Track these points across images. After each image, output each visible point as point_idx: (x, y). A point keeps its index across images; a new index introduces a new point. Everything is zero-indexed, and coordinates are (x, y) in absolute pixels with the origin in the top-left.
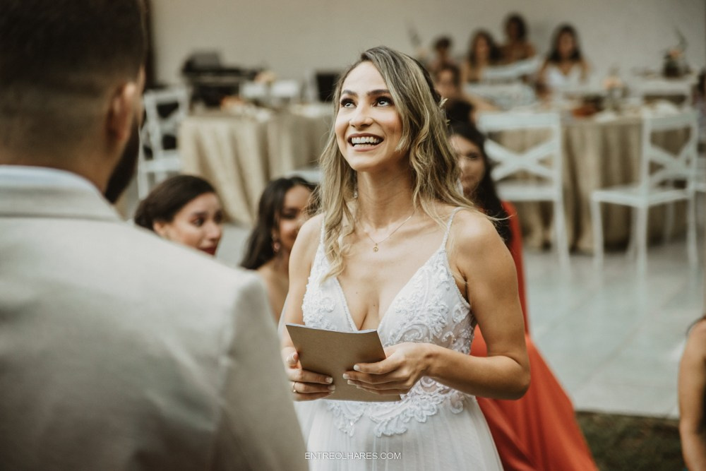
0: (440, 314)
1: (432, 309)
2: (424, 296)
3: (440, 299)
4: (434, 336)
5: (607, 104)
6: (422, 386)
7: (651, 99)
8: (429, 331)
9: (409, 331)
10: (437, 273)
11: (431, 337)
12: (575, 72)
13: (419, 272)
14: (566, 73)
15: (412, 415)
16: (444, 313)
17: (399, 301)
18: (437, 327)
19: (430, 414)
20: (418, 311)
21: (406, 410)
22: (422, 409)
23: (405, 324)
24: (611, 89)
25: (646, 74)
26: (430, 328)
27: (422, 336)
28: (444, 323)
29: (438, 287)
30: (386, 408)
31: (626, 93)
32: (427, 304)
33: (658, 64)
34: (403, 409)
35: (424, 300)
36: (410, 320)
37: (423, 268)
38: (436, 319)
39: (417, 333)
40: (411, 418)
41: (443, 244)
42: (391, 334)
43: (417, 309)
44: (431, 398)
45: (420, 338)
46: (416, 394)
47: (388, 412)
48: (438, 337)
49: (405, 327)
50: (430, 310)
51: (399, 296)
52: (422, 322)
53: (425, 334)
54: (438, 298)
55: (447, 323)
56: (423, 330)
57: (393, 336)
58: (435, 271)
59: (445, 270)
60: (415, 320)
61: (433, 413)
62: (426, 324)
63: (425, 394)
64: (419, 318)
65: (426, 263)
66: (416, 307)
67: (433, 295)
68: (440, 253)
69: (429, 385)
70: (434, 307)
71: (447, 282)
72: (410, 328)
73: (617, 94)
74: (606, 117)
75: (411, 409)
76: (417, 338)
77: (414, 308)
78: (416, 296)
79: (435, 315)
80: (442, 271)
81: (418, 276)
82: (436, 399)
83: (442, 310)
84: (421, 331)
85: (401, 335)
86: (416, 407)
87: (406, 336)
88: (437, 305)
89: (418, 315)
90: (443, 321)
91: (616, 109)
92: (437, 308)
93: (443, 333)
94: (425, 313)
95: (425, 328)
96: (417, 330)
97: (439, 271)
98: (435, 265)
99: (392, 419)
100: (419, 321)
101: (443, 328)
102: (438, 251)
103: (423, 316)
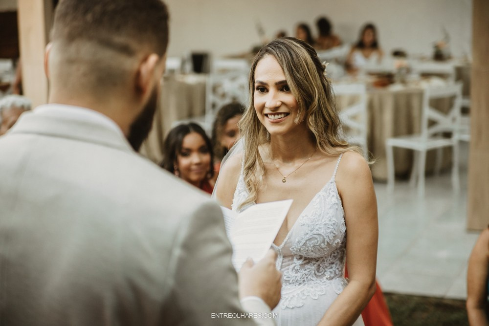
0: (332, 227)
1: (327, 224)
2: (321, 214)
3: (332, 217)
4: (328, 243)
5: (396, 78)
6: (315, 274)
7: (426, 75)
8: (324, 239)
9: (310, 239)
10: (329, 198)
11: (326, 244)
12: (374, 57)
13: (316, 197)
14: (367, 57)
15: (308, 294)
16: (335, 226)
17: (303, 217)
18: (330, 236)
19: (321, 294)
20: (317, 225)
21: (303, 291)
22: (315, 291)
23: (307, 234)
24: (400, 69)
25: (422, 59)
26: (325, 237)
27: (319, 242)
28: (334, 234)
29: (330, 208)
30: (289, 289)
31: (409, 70)
32: (323, 220)
33: (429, 52)
34: (302, 290)
35: (321, 218)
36: (311, 231)
37: (320, 193)
38: (329, 231)
39: (316, 241)
40: (308, 296)
41: (334, 177)
42: (297, 240)
43: (316, 223)
44: (321, 283)
45: (317, 244)
46: (311, 280)
47: (290, 292)
48: (330, 243)
49: (308, 236)
50: (325, 224)
51: (303, 214)
52: (320, 233)
53: (321, 242)
54: (331, 216)
55: (337, 234)
56: (320, 238)
57: (298, 242)
58: (328, 196)
59: (335, 195)
60: (315, 232)
61: (323, 294)
62: (323, 234)
63: (317, 280)
64: (317, 230)
65: (322, 190)
66: (316, 222)
67: (328, 213)
68: (332, 183)
69: (320, 274)
70: (328, 222)
71: (337, 204)
72: (310, 237)
73: (404, 71)
74: (396, 88)
75: (307, 290)
76: (315, 244)
77: (314, 223)
78: (315, 214)
79: (329, 228)
80: (333, 196)
81: (316, 200)
82: (324, 283)
83: (334, 224)
84: (318, 239)
85: (304, 242)
86: (311, 289)
87: (307, 242)
88: (330, 221)
89: (317, 228)
90: (334, 232)
91: (403, 82)
92: (330, 223)
93: (334, 240)
94: (322, 226)
95: (321, 237)
96: (316, 238)
97: (331, 196)
98: (328, 191)
99: (294, 296)
100: (317, 232)
101: (334, 237)
102: (330, 181)
103: (320, 228)
